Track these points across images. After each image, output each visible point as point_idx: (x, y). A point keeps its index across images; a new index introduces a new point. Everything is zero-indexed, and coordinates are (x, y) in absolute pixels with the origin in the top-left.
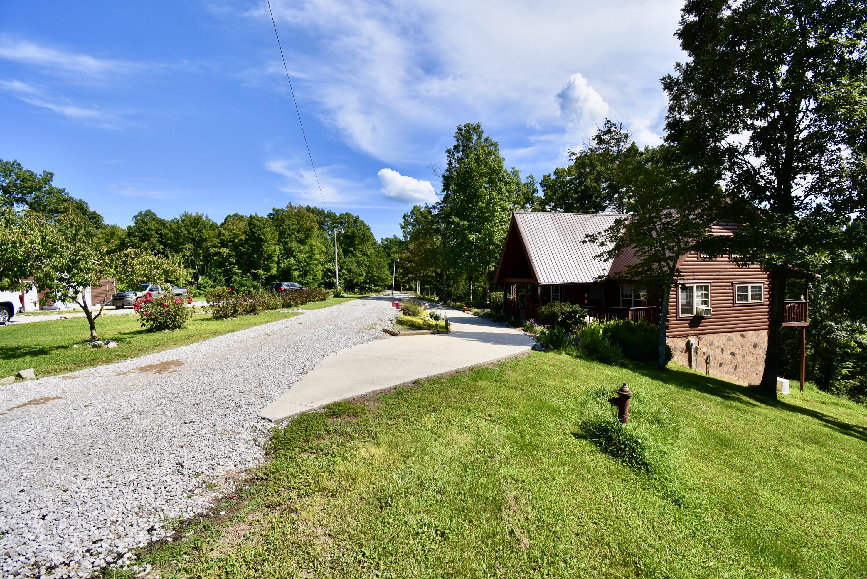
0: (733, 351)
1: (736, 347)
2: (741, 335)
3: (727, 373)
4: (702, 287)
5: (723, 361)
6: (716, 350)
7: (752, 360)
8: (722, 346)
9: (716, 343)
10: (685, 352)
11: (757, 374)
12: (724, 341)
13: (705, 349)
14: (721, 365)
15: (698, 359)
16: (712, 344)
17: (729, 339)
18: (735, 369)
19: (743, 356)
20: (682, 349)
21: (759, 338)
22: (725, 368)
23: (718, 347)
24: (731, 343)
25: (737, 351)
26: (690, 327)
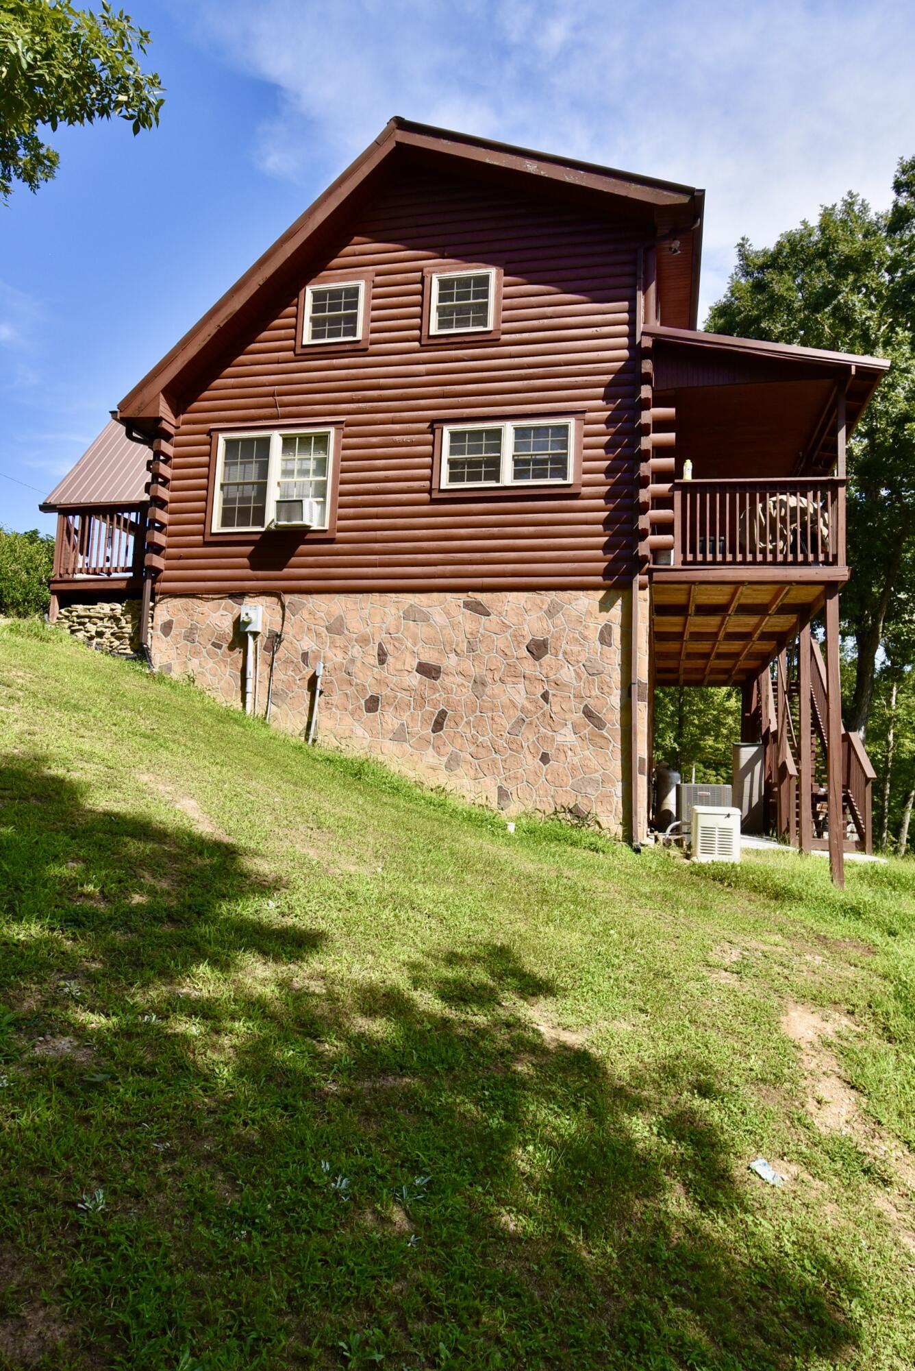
0: (430, 657)
1: (448, 648)
2: (467, 605)
3: (400, 736)
4: (305, 440)
5: (385, 692)
6: (356, 651)
7: (521, 699)
8: (381, 637)
9: (355, 624)
10: (231, 648)
11: (545, 758)
12: (391, 621)
13: (308, 644)
14: (373, 704)
15: (279, 675)
16: (336, 627)
17: (411, 615)
18: (438, 726)
19: (479, 683)
20: (222, 637)
21: (560, 619)
22: (389, 718)
23: (364, 640)
24: (421, 630)
25: (450, 663)
26: (253, 568)
